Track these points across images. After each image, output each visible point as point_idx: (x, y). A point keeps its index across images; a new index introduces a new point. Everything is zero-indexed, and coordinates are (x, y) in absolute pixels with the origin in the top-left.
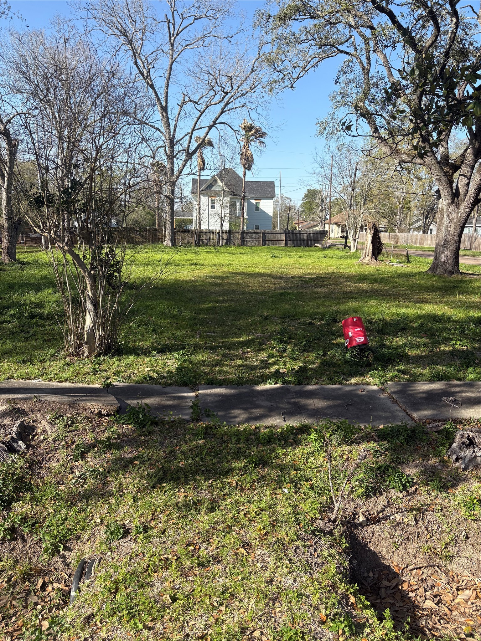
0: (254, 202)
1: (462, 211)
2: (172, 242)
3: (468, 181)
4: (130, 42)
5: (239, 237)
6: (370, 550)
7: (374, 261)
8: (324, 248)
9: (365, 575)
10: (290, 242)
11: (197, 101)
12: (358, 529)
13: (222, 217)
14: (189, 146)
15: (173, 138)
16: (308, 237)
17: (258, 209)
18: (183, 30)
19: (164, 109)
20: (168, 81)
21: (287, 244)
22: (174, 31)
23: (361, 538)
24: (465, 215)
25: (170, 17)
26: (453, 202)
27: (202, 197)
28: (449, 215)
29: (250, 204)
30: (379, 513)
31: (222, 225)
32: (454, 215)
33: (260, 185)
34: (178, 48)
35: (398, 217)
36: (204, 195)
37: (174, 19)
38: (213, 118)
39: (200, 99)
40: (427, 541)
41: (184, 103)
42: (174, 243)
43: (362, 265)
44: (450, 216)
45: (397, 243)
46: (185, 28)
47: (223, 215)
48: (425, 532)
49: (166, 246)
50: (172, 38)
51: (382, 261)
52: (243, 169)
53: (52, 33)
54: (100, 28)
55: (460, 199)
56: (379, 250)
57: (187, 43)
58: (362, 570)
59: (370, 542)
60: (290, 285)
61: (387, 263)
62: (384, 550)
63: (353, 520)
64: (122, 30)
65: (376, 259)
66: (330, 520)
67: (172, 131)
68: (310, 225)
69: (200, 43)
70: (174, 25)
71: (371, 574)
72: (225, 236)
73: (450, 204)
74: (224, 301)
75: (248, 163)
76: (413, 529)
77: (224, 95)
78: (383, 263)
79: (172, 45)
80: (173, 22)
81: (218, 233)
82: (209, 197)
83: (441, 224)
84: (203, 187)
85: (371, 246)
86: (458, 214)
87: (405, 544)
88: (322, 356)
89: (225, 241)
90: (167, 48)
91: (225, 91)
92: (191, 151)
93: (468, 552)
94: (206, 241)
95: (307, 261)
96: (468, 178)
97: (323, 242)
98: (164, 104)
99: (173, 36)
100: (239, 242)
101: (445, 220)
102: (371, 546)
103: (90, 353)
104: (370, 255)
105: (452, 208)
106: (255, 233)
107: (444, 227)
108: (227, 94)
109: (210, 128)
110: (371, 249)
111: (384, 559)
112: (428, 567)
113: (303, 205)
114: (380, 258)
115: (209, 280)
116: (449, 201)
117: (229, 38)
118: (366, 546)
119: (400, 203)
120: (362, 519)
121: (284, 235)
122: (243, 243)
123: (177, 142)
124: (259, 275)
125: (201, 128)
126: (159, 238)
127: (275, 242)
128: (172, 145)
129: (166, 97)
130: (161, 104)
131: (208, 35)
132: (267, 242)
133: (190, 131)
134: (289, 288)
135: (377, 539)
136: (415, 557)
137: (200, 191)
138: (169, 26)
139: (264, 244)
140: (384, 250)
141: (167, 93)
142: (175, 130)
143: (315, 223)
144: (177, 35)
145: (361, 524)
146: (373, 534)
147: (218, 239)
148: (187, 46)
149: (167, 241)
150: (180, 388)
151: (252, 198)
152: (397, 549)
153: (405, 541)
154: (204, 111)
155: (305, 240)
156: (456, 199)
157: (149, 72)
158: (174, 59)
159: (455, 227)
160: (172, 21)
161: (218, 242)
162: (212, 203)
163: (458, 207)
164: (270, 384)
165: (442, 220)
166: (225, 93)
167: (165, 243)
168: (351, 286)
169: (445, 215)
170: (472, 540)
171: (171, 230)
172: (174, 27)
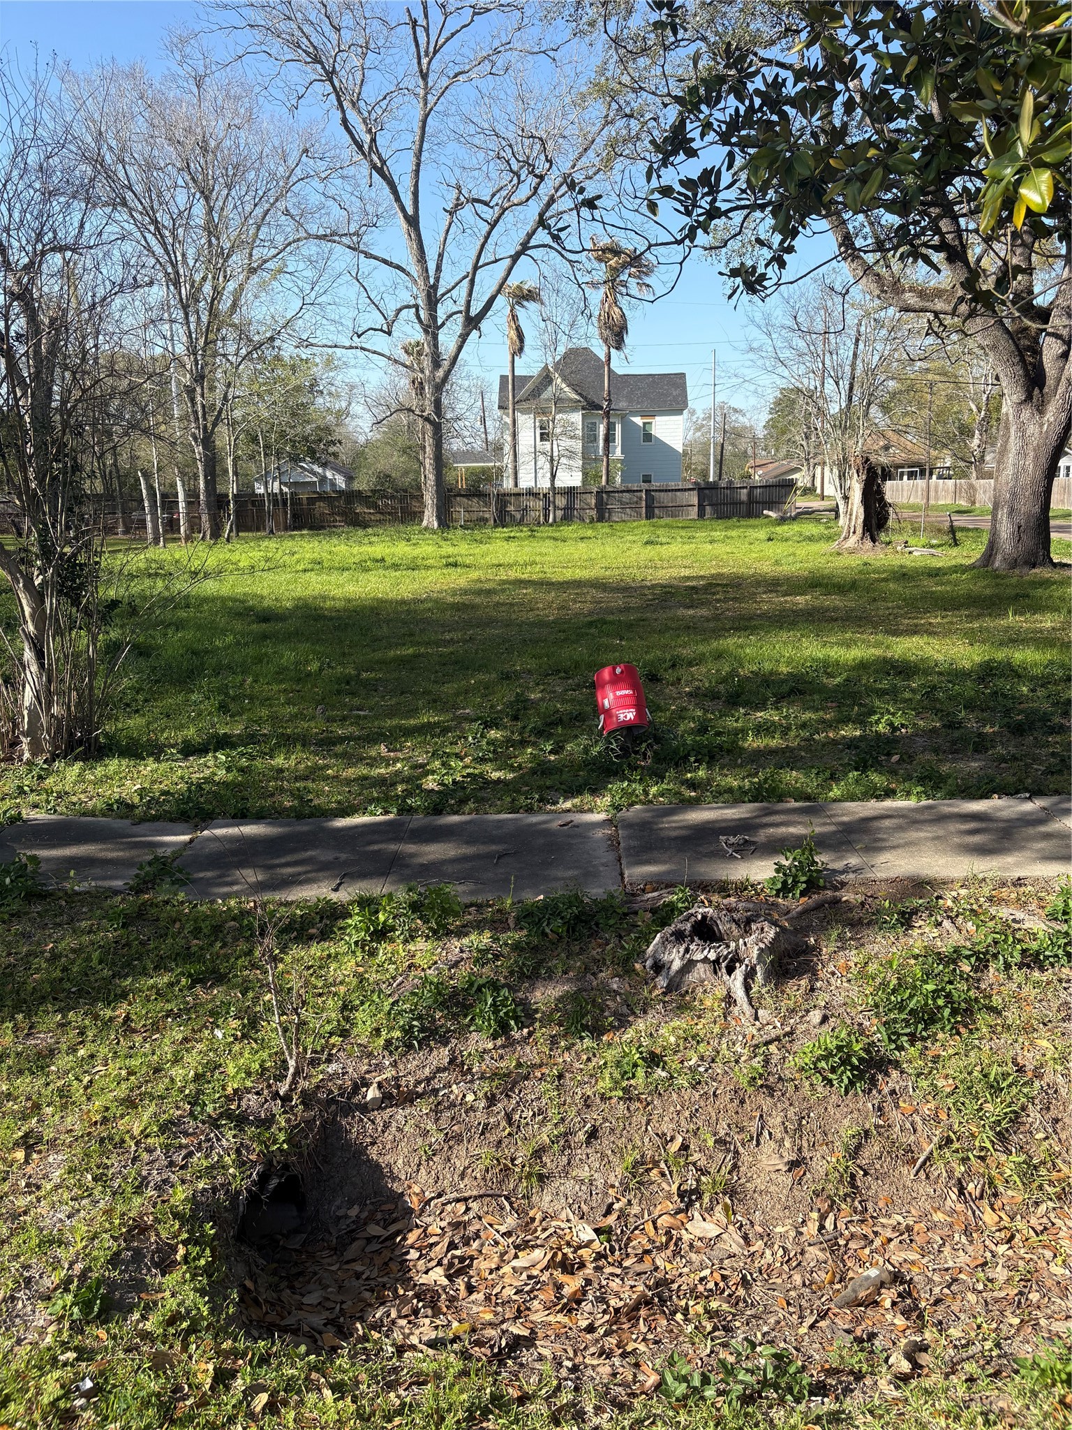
0: (638, 421)
1: (1052, 419)
2: (439, 518)
3: (1065, 347)
4: (330, 75)
5: (593, 501)
6: (369, 1161)
7: (869, 544)
8: (783, 520)
9: (341, 1213)
10: (708, 509)
11: (487, 198)
12: (354, 1117)
13: (552, 460)
14: (468, 303)
15: (435, 287)
16: (750, 495)
17: (648, 437)
18: (448, 40)
19: (413, 221)
20: (419, 155)
21: (701, 514)
22: (428, 43)
23: (354, 1136)
24: (1059, 429)
25: (418, 14)
26: (1029, 398)
27: (518, 414)
28: (1022, 429)
29: (628, 428)
30: (418, 1083)
31: (553, 476)
32: (1032, 429)
33: (654, 382)
34: (438, 81)
35: (976, 442)
36: (523, 412)
37: (426, 16)
38: (522, 236)
39: (493, 195)
40: (500, 1142)
41: (458, 205)
42: (445, 520)
43: (839, 554)
44: (1024, 431)
45: (973, 503)
46: (453, 35)
47: (555, 454)
48: (503, 1123)
49: (426, 529)
50: (425, 61)
51: (889, 543)
52: (605, 348)
53: (169, 69)
54: (264, 48)
55: (1046, 390)
56: (879, 520)
57: (457, 69)
58: (338, 1203)
59: (373, 1144)
60: (634, 602)
61: (899, 548)
62: (400, 1161)
63: (349, 1098)
64: (311, 50)
65: (874, 540)
66: (276, 1095)
67: (432, 272)
68: (783, 470)
69: (487, 66)
70: (427, 30)
71: (354, 1212)
72: (561, 502)
73: (1020, 404)
74: (451, 641)
75: (617, 334)
76: (480, 1117)
77: (537, 180)
78: (889, 549)
79: (424, 76)
80: (424, 24)
81: (545, 495)
82: (536, 414)
83: (1004, 451)
84: (522, 393)
85: (862, 510)
86: (1041, 425)
87: (450, 1148)
88: (550, 752)
89: (559, 513)
90: (415, 82)
91: (537, 172)
92: (473, 312)
93: (587, 1168)
94: (518, 516)
95: (721, 549)
96: (1063, 340)
97: (786, 507)
98: (410, 211)
99: (426, 54)
100: (594, 513)
101: (1014, 444)
102: (373, 1152)
103: (34, 754)
104: (859, 530)
105: (1026, 413)
106: (628, 491)
107: (1011, 458)
108: (541, 178)
109: (515, 258)
110: (862, 517)
111: (395, 1178)
112: (481, 1196)
113: (771, 424)
114: (883, 537)
115: (458, 599)
116: (1018, 396)
117: (551, 53)
118: (362, 1150)
119: (979, 410)
120: (372, 1093)
121: (695, 492)
122: (602, 514)
123: (443, 295)
124: (578, 584)
125: (496, 261)
126: (415, 513)
127: (675, 511)
128: (433, 301)
129: (416, 194)
130: (403, 209)
131: (502, 49)
132: (656, 511)
133: (470, 269)
134: (627, 609)
135: (391, 1137)
136: (462, 1176)
137: (514, 404)
138: (415, 33)
139: (650, 515)
140: (892, 516)
141: (416, 186)
142: (439, 268)
143: (794, 465)
144: (435, 52)
145: (364, 1108)
146: (386, 1126)
147: (546, 509)
148: (456, 76)
149: (430, 518)
150: (170, 825)
151: (635, 414)
152: (429, 1159)
153: (451, 1143)
154: (497, 221)
155: (741, 503)
156: (1036, 391)
157: (373, 140)
158: (429, 106)
159: (1036, 457)
160: (422, 22)
161: (546, 517)
162: (541, 428)
163: (1041, 409)
164: (372, 814)
165: (1007, 442)
166: (536, 176)
167: (425, 523)
168: (768, 602)
169: (1013, 429)
170: (605, 1143)
171: (437, 491)
172: (428, 35)
